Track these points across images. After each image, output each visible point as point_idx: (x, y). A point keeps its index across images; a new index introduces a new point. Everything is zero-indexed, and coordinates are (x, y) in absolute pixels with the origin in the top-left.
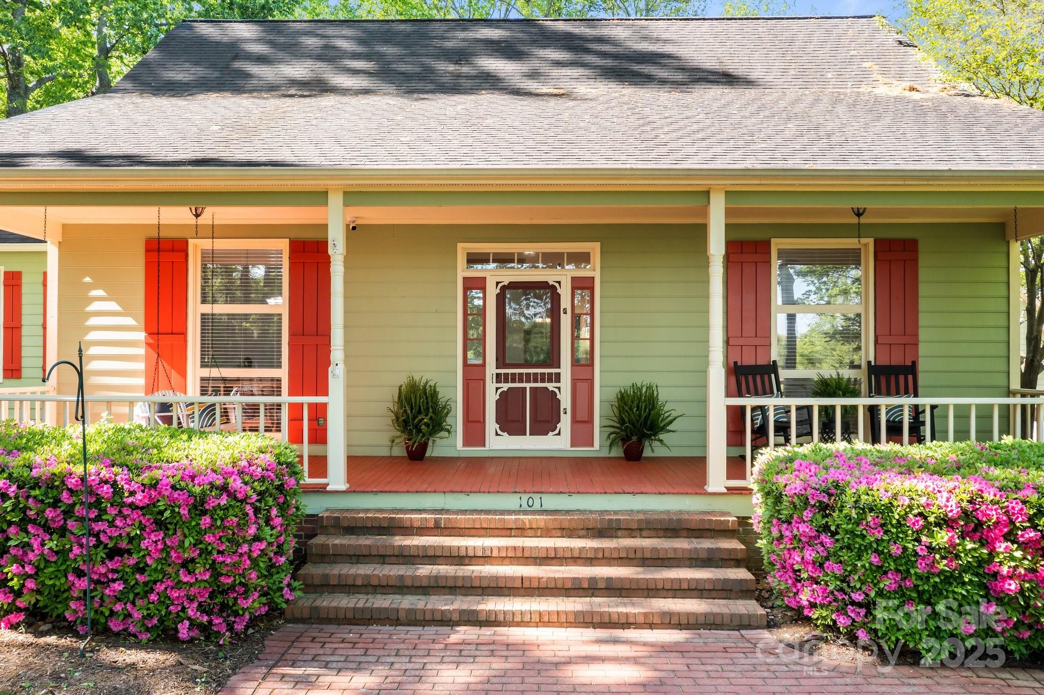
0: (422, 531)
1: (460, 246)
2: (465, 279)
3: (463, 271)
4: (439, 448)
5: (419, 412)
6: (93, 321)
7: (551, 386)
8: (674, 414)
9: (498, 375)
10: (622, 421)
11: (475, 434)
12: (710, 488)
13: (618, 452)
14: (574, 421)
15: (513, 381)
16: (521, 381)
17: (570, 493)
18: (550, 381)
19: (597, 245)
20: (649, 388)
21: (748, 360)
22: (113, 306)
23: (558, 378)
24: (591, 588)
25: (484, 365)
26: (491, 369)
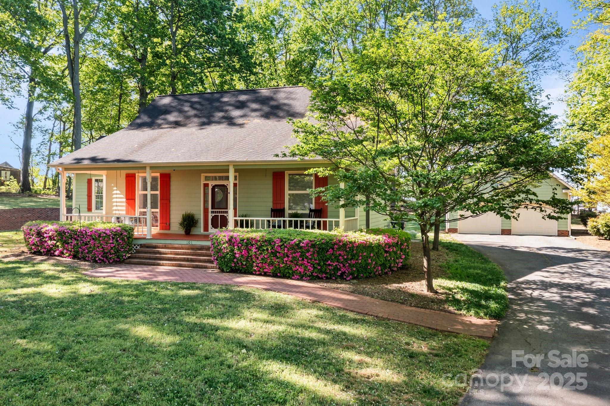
0: (162, 248)
1: (202, 174)
2: (204, 184)
3: (203, 182)
6: (114, 196)
7: (226, 214)
9: (212, 211)
11: (206, 229)
15: (216, 213)
17: (198, 241)
21: (279, 207)
22: (118, 192)
25: (208, 208)
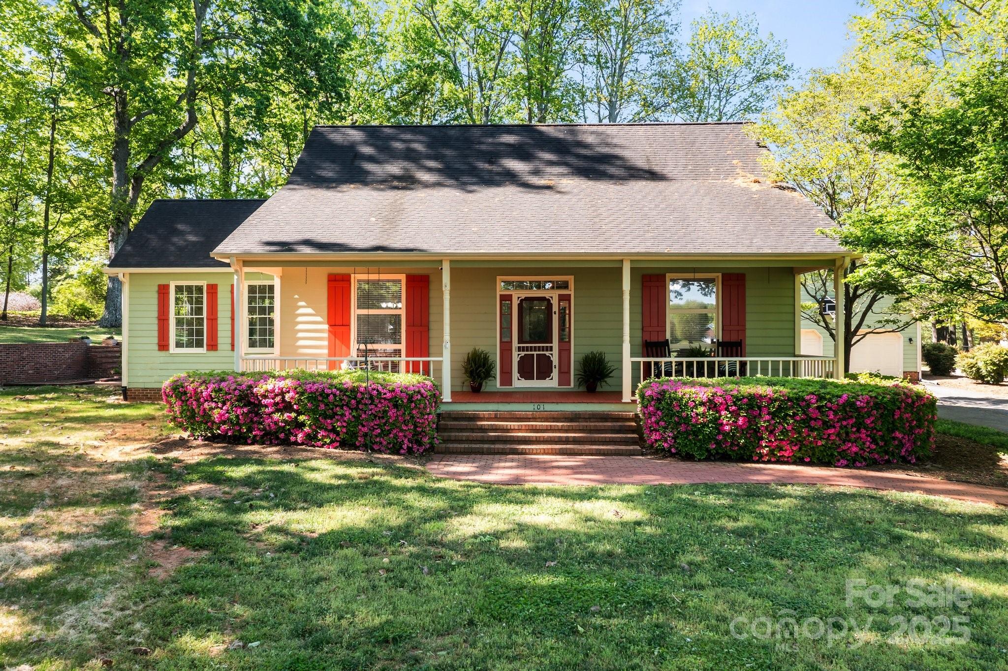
0: (489, 419)
1: (498, 278)
2: (501, 295)
3: (500, 291)
4: (488, 386)
5: (480, 366)
6: (300, 319)
7: (547, 353)
8: (613, 368)
9: (519, 348)
10: (585, 372)
11: (507, 379)
12: (623, 401)
13: (583, 389)
14: (560, 372)
15: (527, 350)
16: (531, 350)
17: (557, 403)
18: (547, 350)
19: (573, 277)
20: (600, 354)
21: (654, 339)
22: (310, 311)
23: (551, 349)
24: (567, 441)
25: (511, 342)
26: (515, 344)
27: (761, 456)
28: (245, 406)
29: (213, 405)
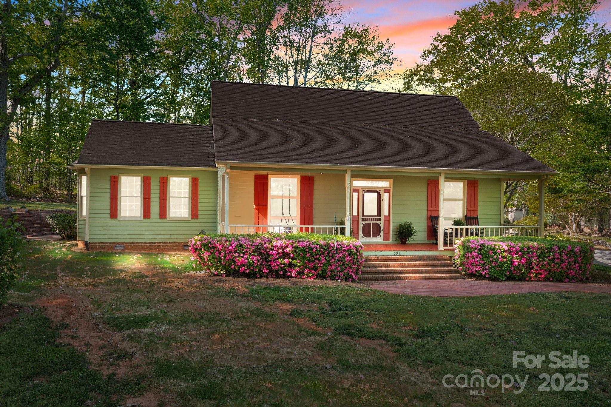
0: (374, 260)
2: (353, 189)
7: (378, 223)
12: (439, 249)
13: (398, 242)
14: (384, 233)
17: (406, 251)
19: (392, 180)
20: (409, 223)
21: (433, 215)
23: (380, 220)
25: (358, 216)
26: (361, 217)
27: (530, 278)
28: (259, 255)
29: (237, 255)
